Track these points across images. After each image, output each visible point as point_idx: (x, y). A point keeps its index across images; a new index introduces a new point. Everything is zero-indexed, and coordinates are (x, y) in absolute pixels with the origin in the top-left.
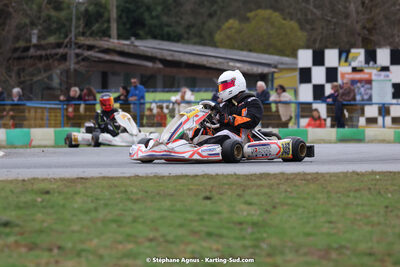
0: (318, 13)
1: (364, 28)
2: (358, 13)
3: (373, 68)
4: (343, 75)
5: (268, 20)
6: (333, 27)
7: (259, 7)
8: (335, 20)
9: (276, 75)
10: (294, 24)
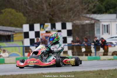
0: (31, 9)
1: (50, 14)
2: (47, 9)
3: (54, 31)
4: (42, 34)
5: (10, 12)
6: (37, 15)
7: (7, 7)
8: (38, 12)
9: (14, 36)
10: (21, 14)
